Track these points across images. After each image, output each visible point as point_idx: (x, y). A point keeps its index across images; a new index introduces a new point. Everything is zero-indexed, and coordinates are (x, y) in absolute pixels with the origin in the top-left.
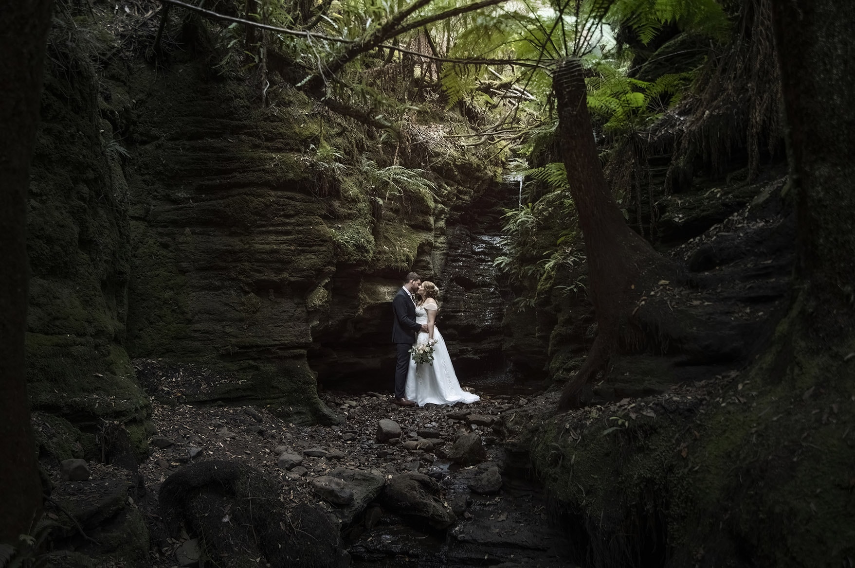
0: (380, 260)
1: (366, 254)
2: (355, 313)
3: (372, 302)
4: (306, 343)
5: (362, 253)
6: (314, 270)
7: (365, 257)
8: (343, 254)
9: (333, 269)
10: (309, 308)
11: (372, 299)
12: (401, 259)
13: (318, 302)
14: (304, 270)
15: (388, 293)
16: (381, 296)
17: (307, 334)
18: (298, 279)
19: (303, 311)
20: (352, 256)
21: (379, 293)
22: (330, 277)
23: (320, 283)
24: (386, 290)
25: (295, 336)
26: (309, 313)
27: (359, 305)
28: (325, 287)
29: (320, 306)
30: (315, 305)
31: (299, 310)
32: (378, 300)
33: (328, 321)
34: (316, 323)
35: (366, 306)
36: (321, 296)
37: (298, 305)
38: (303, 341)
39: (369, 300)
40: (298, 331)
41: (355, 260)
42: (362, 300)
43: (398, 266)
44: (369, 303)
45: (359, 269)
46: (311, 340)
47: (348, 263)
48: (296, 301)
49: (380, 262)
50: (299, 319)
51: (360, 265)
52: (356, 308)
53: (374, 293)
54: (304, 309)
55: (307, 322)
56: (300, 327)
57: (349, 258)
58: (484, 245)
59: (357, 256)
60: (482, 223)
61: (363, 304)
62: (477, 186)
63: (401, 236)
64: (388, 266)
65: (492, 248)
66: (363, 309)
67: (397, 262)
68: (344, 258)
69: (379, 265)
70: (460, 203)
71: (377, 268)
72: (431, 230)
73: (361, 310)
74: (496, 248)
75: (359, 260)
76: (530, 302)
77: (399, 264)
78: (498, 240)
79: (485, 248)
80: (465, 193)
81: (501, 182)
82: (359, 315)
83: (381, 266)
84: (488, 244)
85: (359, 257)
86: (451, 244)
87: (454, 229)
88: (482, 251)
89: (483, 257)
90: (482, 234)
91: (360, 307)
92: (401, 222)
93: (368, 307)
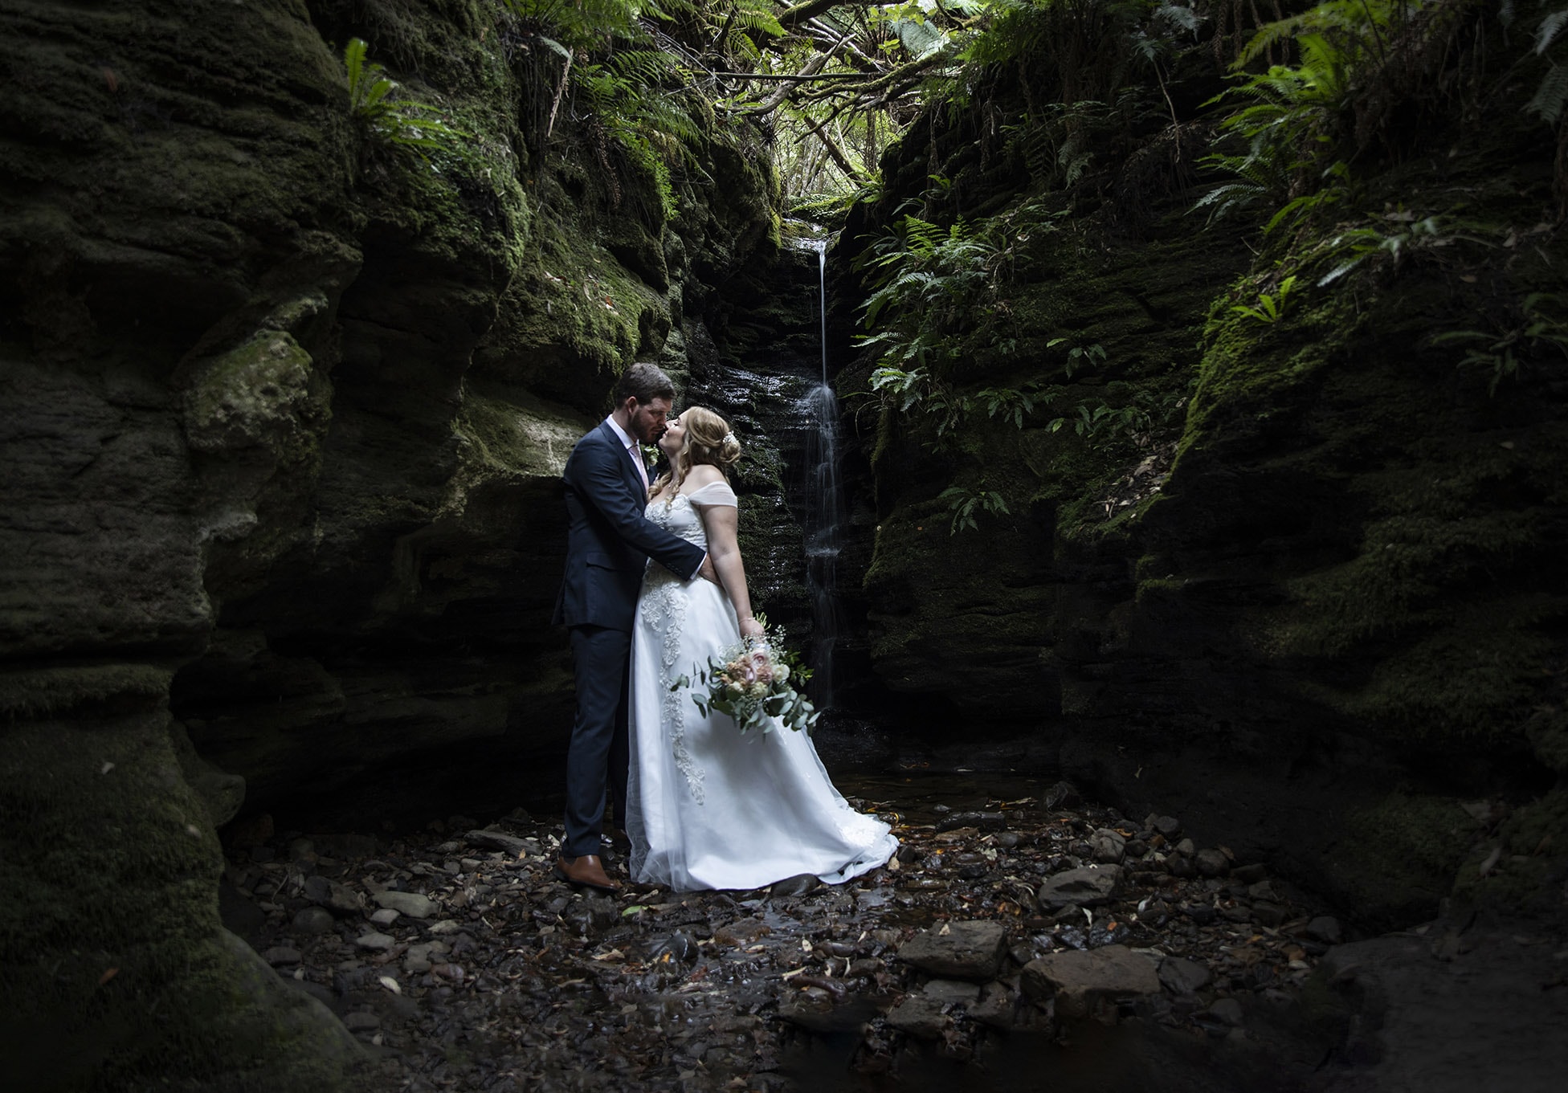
0: (533, 312)
1: (499, 235)
2: (433, 505)
3: (503, 466)
4: (166, 629)
5: (487, 225)
6: (239, 224)
7: (496, 244)
8: (403, 195)
9: (349, 252)
10: (201, 432)
11: (503, 456)
12: (602, 330)
13: (249, 402)
14: (176, 211)
15: (557, 446)
16: (534, 451)
17: (177, 579)
18: (136, 254)
19: (161, 451)
20: (443, 219)
21: (524, 442)
22: (329, 292)
23: (267, 308)
24: (546, 434)
25: (98, 583)
26: (197, 460)
27: (451, 472)
28: (303, 331)
29: (267, 425)
30: (237, 417)
31: (134, 441)
32: (523, 466)
33: (307, 523)
34: (239, 519)
35: (478, 481)
36: (270, 373)
37: (132, 411)
38: (148, 613)
39: (489, 459)
40: (119, 557)
41: (453, 241)
42: (464, 450)
43: (594, 350)
44: (490, 469)
45: (466, 297)
46: (203, 608)
47: (422, 248)
48: (117, 387)
49: (535, 318)
50: (129, 491)
51: (471, 282)
52: (441, 481)
53: (507, 437)
54: (172, 441)
55: (185, 512)
56: (132, 531)
57: (428, 227)
58: (747, 391)
59: (461, 230)
60: (734, 341)
61: (469, 469)
62: (739, 232)
63: (589, 268)
64: (561, 340)
65: (765, 400)
66: (468, 491)
67: (589, 334)
68: (404, 217)
69: (530, 330)
70: (709, 257)
71: (524, 340)
72: (662, 289)
73: (460, 494)
74: (775, 403)
75: (469, 254)
76: (991, 501)
77: (598, 343)
78: (775, 383)
79: (750, 398)
80: (720, 239)
81: (780, 245)
82: (451, 514)
83: (537, 333)
84: (754, 389)
85: (468, 238)
86: (691, 360)
87: (695, 326)
88: (745, 404)
89: (747, 419)
90: (734, 366)
91: (454, 480)
92: (586, 227)
93: (485, 486)
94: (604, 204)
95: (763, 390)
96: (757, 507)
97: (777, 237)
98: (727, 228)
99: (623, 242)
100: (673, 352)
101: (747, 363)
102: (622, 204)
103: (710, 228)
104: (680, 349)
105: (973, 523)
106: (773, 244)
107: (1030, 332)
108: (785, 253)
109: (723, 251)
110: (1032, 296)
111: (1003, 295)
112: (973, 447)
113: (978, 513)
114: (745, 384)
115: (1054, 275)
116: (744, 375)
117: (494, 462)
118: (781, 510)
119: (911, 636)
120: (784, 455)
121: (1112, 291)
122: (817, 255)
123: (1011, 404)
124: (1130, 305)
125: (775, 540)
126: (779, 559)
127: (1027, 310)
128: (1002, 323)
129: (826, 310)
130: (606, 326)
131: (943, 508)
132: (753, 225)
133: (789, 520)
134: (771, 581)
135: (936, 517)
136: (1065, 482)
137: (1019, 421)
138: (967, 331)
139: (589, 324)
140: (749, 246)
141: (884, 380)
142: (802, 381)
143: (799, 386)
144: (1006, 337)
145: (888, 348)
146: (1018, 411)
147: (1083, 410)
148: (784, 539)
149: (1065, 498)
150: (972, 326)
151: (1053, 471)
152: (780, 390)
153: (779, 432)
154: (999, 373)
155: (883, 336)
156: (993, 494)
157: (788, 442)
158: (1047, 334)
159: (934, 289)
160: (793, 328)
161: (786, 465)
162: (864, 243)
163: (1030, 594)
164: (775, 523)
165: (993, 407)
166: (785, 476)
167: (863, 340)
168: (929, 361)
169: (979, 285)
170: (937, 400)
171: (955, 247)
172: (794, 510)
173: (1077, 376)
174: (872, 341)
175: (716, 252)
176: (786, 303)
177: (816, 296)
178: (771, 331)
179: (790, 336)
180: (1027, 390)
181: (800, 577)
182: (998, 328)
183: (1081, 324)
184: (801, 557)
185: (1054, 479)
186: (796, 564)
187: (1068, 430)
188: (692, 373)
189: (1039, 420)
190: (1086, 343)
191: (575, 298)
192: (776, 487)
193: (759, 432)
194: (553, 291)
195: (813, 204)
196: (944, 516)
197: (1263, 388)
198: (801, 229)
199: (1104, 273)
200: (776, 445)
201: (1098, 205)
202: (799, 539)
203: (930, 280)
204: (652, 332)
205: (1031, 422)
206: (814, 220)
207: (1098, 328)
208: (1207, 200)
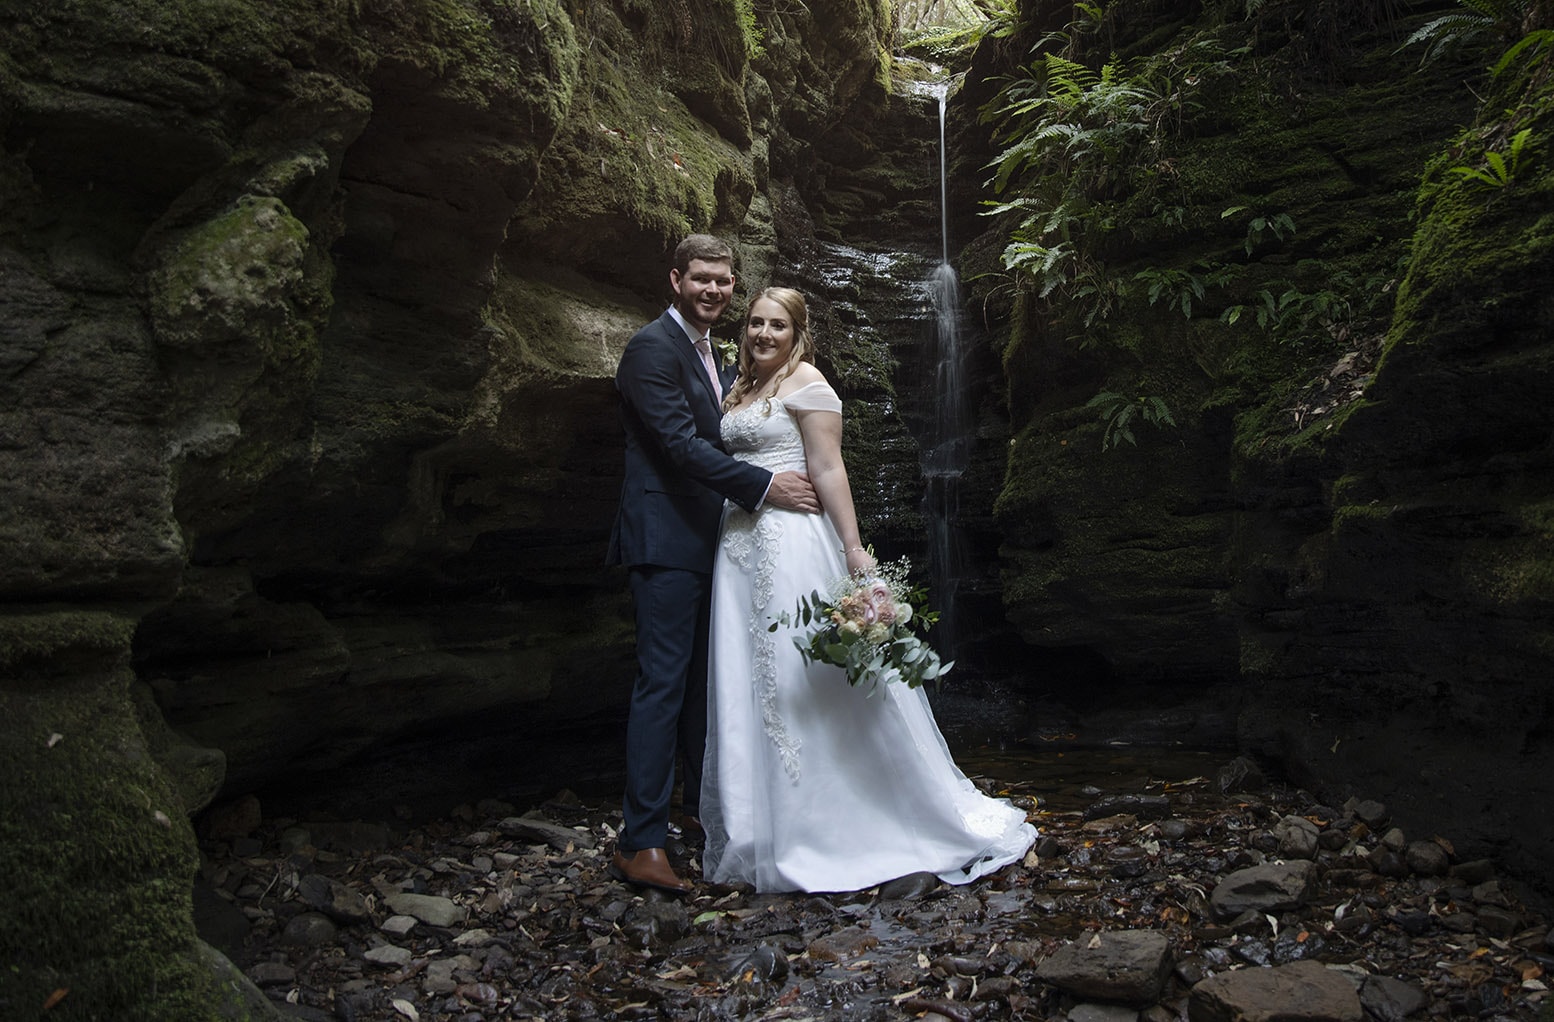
0: (584, 174)
1: (541, 78)
2: (458, 412)
3: (546, 365)
4: (127, 568)
5: (526, 66)
6: (217, 63)
7: (538, 89)
8: (422, 28)
9: (356, 99)
10: (171, 322)
11: (546, 353)
12: (669, 196)
13: (230, 285)
14: (140, 47)
15: (613, 339)
16: (584, 346)
17: (141, 505)
18: (88, 101)
19: (121, 346)
20: (471, 58)
21: (571, 335)
22: (329, 147)
23: (252, 168)
24: (600, 325)
25: (40, 509)
26: (165, 357)
27: (481, 371)
28: (298, 197)
29: (252, 314)
30: (218, 304)
31: (87, 333)
32: (570, 365)
33: (303, 436)
34: (217, 430)
35: (514, 383)
36: (257, 249)
37: (85, 296)
38: (106, 548)
39: (529, 356)
40: (69, 478)
41: (483, 85)
42: (498, 344)
43: (659, 221)
44: (530, 368)
45: (499, 155)
46: (173, 541)
47: (445, 94)
48: (66, 267)
49: (585, 181)
50: (83, 396)
51: (506, 136)
52: (468, 383)
53: (550, 329)
54: (135, 334)
55: (150, 423)
56: (84, 446)
58: (849, 272)
59: (495, 71)
60: (833, 210)
61: (504, 369)
62: (840, 74)
63: (653, 119)
64: (618, 208)
65: (871, 283)
66: (502, 395)
67: (653, 200)
68: (423, 56)
69: (579, 195)
70: (802, 105)
71: (572, 208)
72: (743, 145)
73: (492, 400)
74: (883, 285)
75: (504, 100)
76: (1152, 409)
77: (663, 211)
78: (883, 263)
79: (853, 280)
80: (815, 82)
81: (890, 90)
82: (481, 424)
83: (588, 199)
84: (858, 269)
85: (503, 81)
86: (779, 233)
87: (784, 191)
88: (847, 288)
89: (849, 306)
90: (834, 241)
91: (485, 383)
92: (650, 67)
93: (524, 390)
94: (672, 39)
95: (869, 271)
96: (861, 416)
97: (887, 81)
98: (824, 68)
99: (695, 86)
100: (757, 223)
101: (849, 236)
102: (695, 39)
103: (804, 68)
104: (766, 220)
105: (1129, 437)
106: (881, 89)
107: (1200, 199)
108: (897, 100)
109: (819, 97)
110: (1203, 153)
111: (1168, 152)
112: (1130, 340)
113: (1137, 424)
114: (846, 262)
115: (1229, 128)
116: (846, 252)
117: (534, 359)
118: (891, 419)
119: (1053, 576)
120: (895, 351)
121: (1303, 147)
122: (936, 102)
123: (1177, 287)
124: (1325, 164)
125: (883, 457)
126: (889, 481)
127: (1198, 171)
128: (1166, 188)
129: (947, 170)
130: (674, 190)
131: (1092, 416)
132: (857, 65)
133: (900, 432)
134: (880, 508)
135: (1083, 428)
136: (1244, 385)
137: (1187, 309)
138: (1122, 197)
139: (653, 189)
140: (852, 91)
141: (1020, 258)
142: (918, 258)
143: (914, 265)
144: (1170, 205)
145: (1024, 218)
146: (1186, 296)
147: (1266, 295)
148: (895, 456)
149: (1244, 405)
150: (1128, 191)
151: (1229, 371)
152: (890, 270)
153: (890, 322)
154: (1162, 249)
155: (1018, 202)
156: (1155, 400)
157: (901, 335)
158: (1220, 201)
159: (1081, 145)
160: (907, 193)
161: (897, 363)
162: (993, 89)
163: (1201, 525)
164: (885, 436)
165: (1154, 292)
166: (896, 377)
167: (992, 208)
168: (1073, 233)
169: (1137, 139)
170: (1086, 283)
171: (1107, 93)
172: (907, 420)
173: (1259, 253)
174: (1005, 208)
175: (810, 98)
176: (898, 163)
177: (934, 153)
178: (880, 197)
179: (902, 203)
180: (1197, 270)
181: (914, 503)
182: (1161, 193)
183: (1264, 188)
184: (916, 477)
185: (1230, 380)
186: (910, 487)
187: (1246, 321)
188: (781, 249)
189: (1211, 308)
190: (1270, 212)
191: (636, 156)
192: (885, 392)
193: (864, 323)
194: (607, 148)
195: (932, 40)
196: (1094, 427)
197: (1490, 268)
198: (916, 70)
199: (1293, 125)
200: (886, 339)
201: (1286, 40)
202: (914, 456)
203: (1076, 134)
204: (732, 199)
205: (1202, 311)
206: (932, 59)
207: (1285, 193)
208: (1421, 35)
